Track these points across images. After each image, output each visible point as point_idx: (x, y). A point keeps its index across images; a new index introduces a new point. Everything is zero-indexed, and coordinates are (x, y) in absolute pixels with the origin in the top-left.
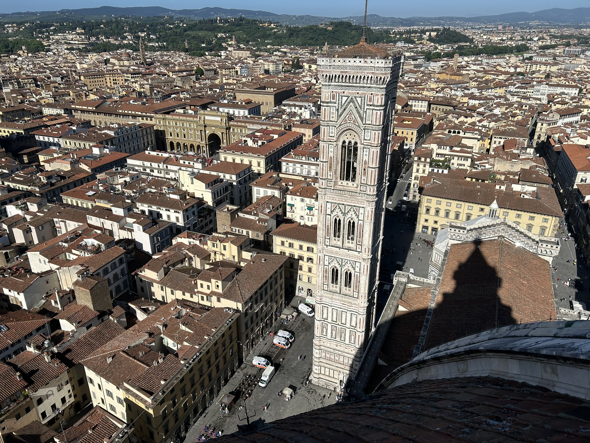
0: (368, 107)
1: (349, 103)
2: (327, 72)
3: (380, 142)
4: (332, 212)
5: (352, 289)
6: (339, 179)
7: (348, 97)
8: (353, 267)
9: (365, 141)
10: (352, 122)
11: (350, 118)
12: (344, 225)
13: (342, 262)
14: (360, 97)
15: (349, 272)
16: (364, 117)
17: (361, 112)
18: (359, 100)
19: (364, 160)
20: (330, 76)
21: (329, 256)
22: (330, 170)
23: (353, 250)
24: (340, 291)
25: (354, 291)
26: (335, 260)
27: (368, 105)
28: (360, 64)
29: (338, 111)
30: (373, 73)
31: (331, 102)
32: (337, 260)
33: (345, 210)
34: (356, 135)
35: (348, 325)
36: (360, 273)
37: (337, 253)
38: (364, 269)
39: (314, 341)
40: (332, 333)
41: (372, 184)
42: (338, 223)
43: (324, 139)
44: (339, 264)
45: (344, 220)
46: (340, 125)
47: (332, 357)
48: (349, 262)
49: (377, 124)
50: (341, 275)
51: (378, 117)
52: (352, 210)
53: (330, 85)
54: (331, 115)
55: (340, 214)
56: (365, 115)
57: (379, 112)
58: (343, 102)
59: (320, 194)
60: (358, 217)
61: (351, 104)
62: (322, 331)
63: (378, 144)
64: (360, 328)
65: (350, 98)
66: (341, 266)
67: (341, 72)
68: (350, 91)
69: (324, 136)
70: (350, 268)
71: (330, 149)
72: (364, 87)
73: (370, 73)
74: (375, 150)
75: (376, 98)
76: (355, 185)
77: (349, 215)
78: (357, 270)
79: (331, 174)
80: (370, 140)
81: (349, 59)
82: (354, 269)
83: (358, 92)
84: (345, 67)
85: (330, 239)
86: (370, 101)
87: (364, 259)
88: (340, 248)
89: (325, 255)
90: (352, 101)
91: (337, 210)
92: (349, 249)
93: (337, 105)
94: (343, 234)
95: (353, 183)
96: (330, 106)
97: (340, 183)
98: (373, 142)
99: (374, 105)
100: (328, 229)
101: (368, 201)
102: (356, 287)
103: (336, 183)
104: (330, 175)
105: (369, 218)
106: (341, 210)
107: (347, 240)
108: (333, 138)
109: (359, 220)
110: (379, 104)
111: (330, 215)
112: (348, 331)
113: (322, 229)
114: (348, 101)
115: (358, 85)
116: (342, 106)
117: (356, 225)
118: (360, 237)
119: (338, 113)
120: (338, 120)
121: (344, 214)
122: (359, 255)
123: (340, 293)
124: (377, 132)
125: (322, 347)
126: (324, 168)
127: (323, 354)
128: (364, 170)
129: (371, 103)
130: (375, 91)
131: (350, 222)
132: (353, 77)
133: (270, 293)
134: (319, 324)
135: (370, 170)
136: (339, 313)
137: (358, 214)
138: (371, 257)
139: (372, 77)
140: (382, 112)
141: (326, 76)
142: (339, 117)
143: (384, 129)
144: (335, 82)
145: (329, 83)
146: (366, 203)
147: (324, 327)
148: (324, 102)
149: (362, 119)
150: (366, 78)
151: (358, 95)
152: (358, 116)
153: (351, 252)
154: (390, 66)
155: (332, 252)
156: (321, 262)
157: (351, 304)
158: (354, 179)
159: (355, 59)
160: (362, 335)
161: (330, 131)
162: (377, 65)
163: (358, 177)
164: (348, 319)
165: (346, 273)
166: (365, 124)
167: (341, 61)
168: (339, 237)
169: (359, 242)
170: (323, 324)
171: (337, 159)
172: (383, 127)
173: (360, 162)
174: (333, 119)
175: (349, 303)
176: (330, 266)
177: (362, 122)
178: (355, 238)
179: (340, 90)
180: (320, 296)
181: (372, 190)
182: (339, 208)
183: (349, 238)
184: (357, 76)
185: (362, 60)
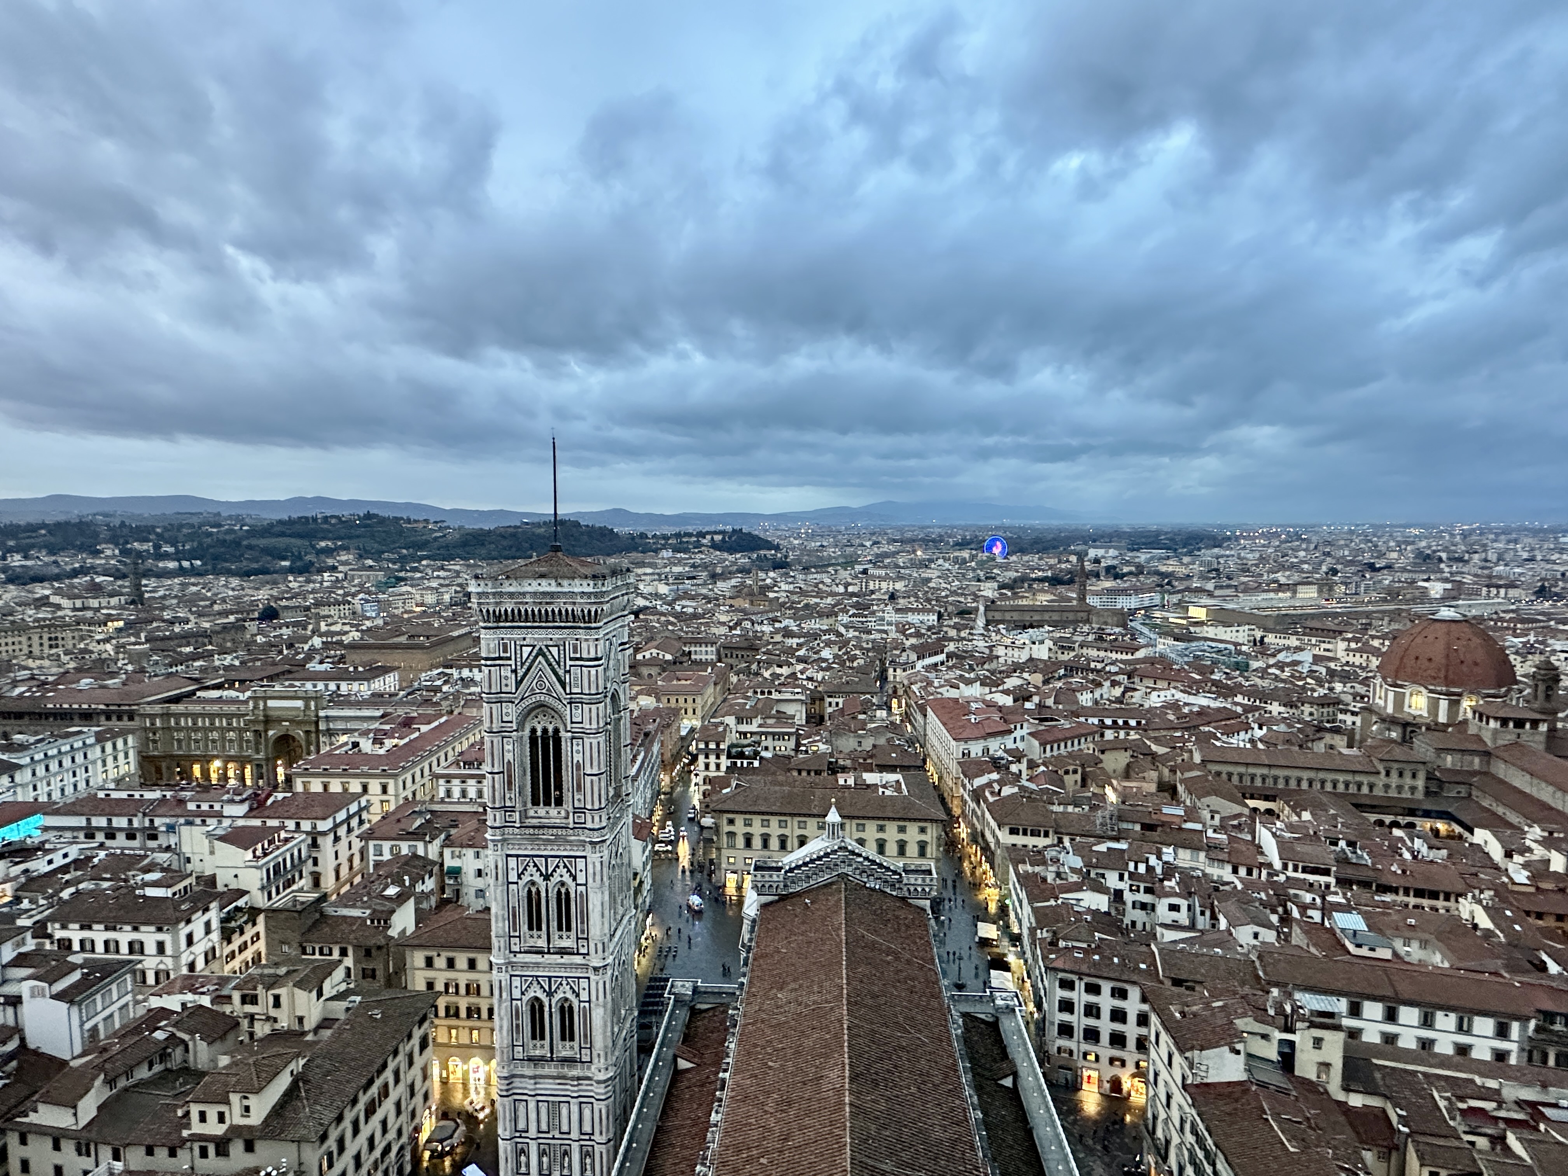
0: (572, 663)
1: (536, 657)
2: (488, 603)
3: (601, 724)
4: (519, 877)
5: (576, 1044)
6: (529, 805)
7: (534, 646)
8: (574, 992)
9: (573, 725)
10: (544, 691)
11: (541, 685)
12: (547, 902)
13: (550, 985)
14: (556, 646)
15: (566, 1005)
16: (568, 680)
17: (561, 672)
18: (554, 650)
19: (575, 762)
20: (494, 611)
21: (521, 976)
22: (510, 789)
23: (573, 954)
24: (552, 1053)
25: (581, 1049)
26: (535, 983)
27: (571, 659)
28: (548, 589)
29: (516, 675)
30: (574, 603)
31: (500, 658)
32: (539, 983)
33: (547, 868)
34: (556, 716)
35: (575, 1135)
36: (589, 1002)
37: (537, 965)
38: (597, 990)
40: (540, 1163)
41: (596, 807)
42: (533, 900)
43: (491, 727)
44: (545, 991)
45: (547, 891)
46: (522, 699)
48: (564, 982)
49: (593, 691)
50: (551, 1017)
51: (593, 678)
52: (561, 865)
53: (496, 628)
54: (504, 682)
55: (536, 878)
56: (567, 676)
57: (593, 671)
58: (525, 656)
59: (493, 841)
60: (575, 879)
61: (540, 658)
63: (598, 728)
64: (601, 1133)
65: (537, 648)
66: (550, 994)
67: (516, 603)
68: (536, 636)
69: (492, 722)
70: (570, 995)
71: (506, 747)
72: (561, 628)
73: (569, 603)
74: (595, 742)
75: (584, 645)
76: (563, 814)
77: (556, 879)
78: (584, 996)
79: (513, 796)
80: (582, 723)
81: (529, 581)
82: (578, 995)
83: (550, 636)
84: (524, 594)
85: (519, 937)
86: (575, 652)
87: (596, 969)
88: (542, 953)
89: (511, 976)
90: (541, 653)
91: (531, 869)
92: (562, 952)
93: (512, 662)
94: (548, 921)
95: (559, 809)
96: (500, 665)
97: (531, 813)
98: (588, 726)
99: (581, 659)
100: (514, 916)
101: (591, 843)
102: (585, 1036)
103: (524, 815)
104: (510, 799)
105: (598, 878)
106: (538, 870)
107: (557, 933)
108: (509, 725)
109: (577, 885)
110: (592, 655)
111: (517, 883)
112: (575, 1146)
113: (500, 918)
114: (534, 654)
115: (550, 624)
116: (523, 664)
117: (573, 895)
118: (582, 922)
119: (516, 678)
120: (516, 689)
121: (547, 877)
122: (584, 962)
123: (552, 1060)
124: (594, 707)
126: (497, 786)
128: (578, 780)
129: (578, 656)
130: (581, 634)
131: (559, 892)
132: (540, 611)
133: (394, 1094)
134: (509, 1148)
135: (588, 779)
136: (554, 1109)
137: (573, 872)
138: (610, 960)
139: (573, 610)
140: (600, 669)
141: (488, 611)
142: (518, 683)
143: (608, 700)
144: (506, 621)
145: (495, 625)
146: (588, 847)
147: (522, 1151)
148: (486, 659)
149: (563, 685)
150: (564, 612)
151: (551, 643)
152: (554, 679)
153: (567, 959)
154: (604, 589)
155: (525, 965)
156: (504, 995)
157: (579, 1079)
158: (559, 802)
159: (539, 581)
160: (608, 1151)
161: (504, 711)
162: (580, 590)
163: (567, 796)
164: (575, 1117)
165: (562, 1008)
166: (571, 693)
167: (515, 583)
168: (539, 928)
169: (583, 932)
170: (519, 1146)
171: (522, 764)
172: (606, 697)
173: (567, 766)
174: (508, 689)
175: (573, 1078)
176: (525, 998)
177: (565, 690)
178: (574, 925)
179: (516, 635)
180: (506, 1078)
181: (597, 819)
182: (535, 865)
183: (560, 928)
184: (546, 610)
185: (553, 582)
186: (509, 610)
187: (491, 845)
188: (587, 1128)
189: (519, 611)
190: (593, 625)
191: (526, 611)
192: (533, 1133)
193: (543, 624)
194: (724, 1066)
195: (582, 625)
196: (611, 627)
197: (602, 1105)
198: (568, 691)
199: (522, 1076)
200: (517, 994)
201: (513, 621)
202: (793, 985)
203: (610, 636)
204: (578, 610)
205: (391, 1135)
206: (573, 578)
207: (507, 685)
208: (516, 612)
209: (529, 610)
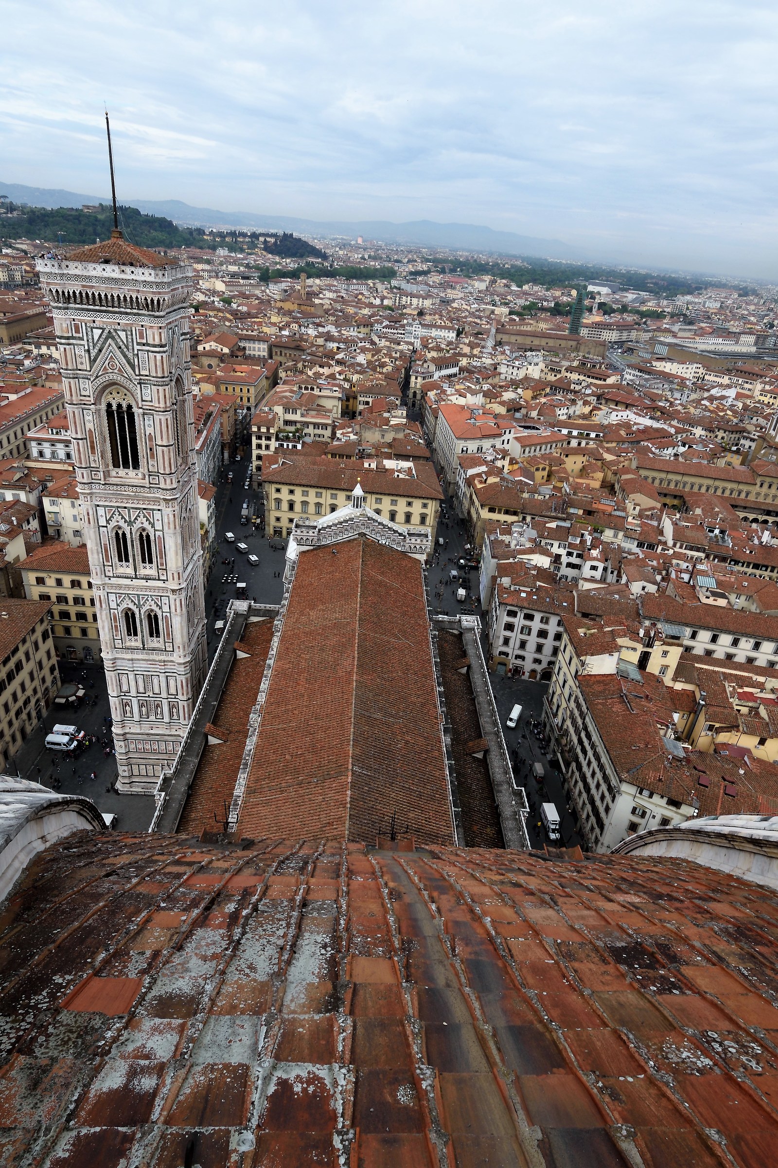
0: (139, 347)
1: (106, 339)
2: (56, 284)
3: (168, 404)
4: (107, 522)
5: (161, 639)
6: (111, 467)
7: (103, 329)
8: (158, 605)
9: (144, 403)
10: (116, 371)
11: (113, 366)
12: (132, 541)
13: (139, 600)
14: (124, 330)
15: (152, 614)
16: (136, 363)
17: (130, 355)
18: (123, 335)
19: (147, 434)
20: (63, 292)
21: (116, 593)
22: (93, 452)
23: (156, 580)
24: (144, 645)
25: (165, 642)
26: (127, 599)
27: (138, 344)
28: (112, 275)
29: (89, 354)
30: (138, 291)
31: (73, 338)
32: (130, 599)
33: (130, 517)
34: (128, 393)
35: (164, 695)
36: (170, 612)
37: (128, 587)
38: (176, 605)
39: (113, 729)
40: (140, 711)
41: (168, 472)
42: (121, 540)
43: (71, 400)
44: (135, 604)
45: (131, 533)
46: (97, 377)
47: (148, 747)
48: (150, 599)
49: (160, 375)
50: (141, 621)
51: (159, 363)
52: (142, 515)
53: (67, 308)
54: (79, 360)
55: (122, 523)
56: (136, 360)
57: (159, 356)
59: (82, 493)
60: (153, 526)
61: (110, 341)
62: (125, 712)
63: (166, 407)
64: (183, 695)
65: (106, 331)
66: (139, 606)
67: (83, 286)
68: (105, 320)
69: (71, 395)
70: (154, 607)
71: (87, 418)
72: (126, 313)
73: (133, 291)
74: (163, 419)
75: (150, 332)
76: (140, 476)
77: (137, 525)
78: (166, 608)
79: (96, 459)
80: (151, 401)
81: (94, 265)
82: (160, 608)
83: (118, 321)
84: (89, 278)
85: (112, 566)
86: (141, 337)
87: (173, 591)
88: (132, 578)
89: (108, 593)
90: (110, 336)
91: (117, 517)
92: (147, 578)
93: (85, 342)
94: (134, 555)
95: (136, 471)
96: (73, 344)
97: (113, 473)
98: (157, 405)
99: (148, 344)
100: (106, 551)
101: (165, 500)
102: (168, 634)
103: (107, 474)
104: (95, 461)
105: (172, 526)
106: (123, 518)
107: (142, 565)
108: (88, 399)
109: (155, 530)
110: (157, 342)
111: (106, 527)
112: (165, 702)
113: (95, 552)
114: (104, 337)
115: (116, 309)
116: (94, 345)
117: (152, 538)
118: (161, 558)
119: (90, 357)
120: (91, 368)
121: (130, 523)
122: (164, 585)
123: (144, 649)
124: (161, 388)
125: (128, 736)
126: (82, 449)
127: (132, 746)
128: (151, 449)
129: (144, 341)
130: (146, 322)
131: (141, 536)
132: (106, 295)
133: (28, 667)
134: (117, 703)
135: (160, 449)
136: (148, 679)
137: (152, 521)
138: (184, 585)
139: (137, 298)
140: (164, 355)
141: (57, 291)
142: (93, 362)
143: (173, 383)
144: (75, 302)
145: (65, 305)
146: (163, 503)
147: (127, 704)
148: (61, 337)
149: (133, 367)
150: (128, 299)
151: (119, 327)
152: (125, 361)
153: (151, 583)
154: (165, 280)
155: (120, 586)
156: (104, 606)
157: (164, 661)
158: (136, 466)
159: (104, 266)
160: (188, 705)
161: (82, 386)
162: (143, 278)
163: (142, 461)
164: (163, 685)
165: (149, 616)
166: (140, 375)
167: (80, 267)
168: (127, 560)
169: (162, 564)
170: (125, 701)
171: (101, 433)
172: (171, 380)
173: (141, 438)
174: (84, 367)
175: (160, 661)
176: (120, 609)
177: (134, 371)
178: (154, 559)
179: (86, 318)
180: (111, 660)
181: (168, 481)
182: (120, 514)
183: (144, 561)
184: (112, 295)
185: (116, 268)
186: (77, 292)
187: (81, 497)
188: (173, 691)
189: (87, 294)
190: (157, 314)
191: (93, 294)
192: (133, 692)
193: (111, 309)
194: (270, 656)
195: (146, 312)
196: (173, 317)
197: (183, 678)
198: (137, 373)
199: (124, 659)
200: (113, 605)
201: (81, 303)
202: (321, 607)
203: (173, 325)
204: (141, 298)
205: (29, 692)
206: (135, 266)
207: (82, 363)
208: (84, 295)
209: (96, 294)
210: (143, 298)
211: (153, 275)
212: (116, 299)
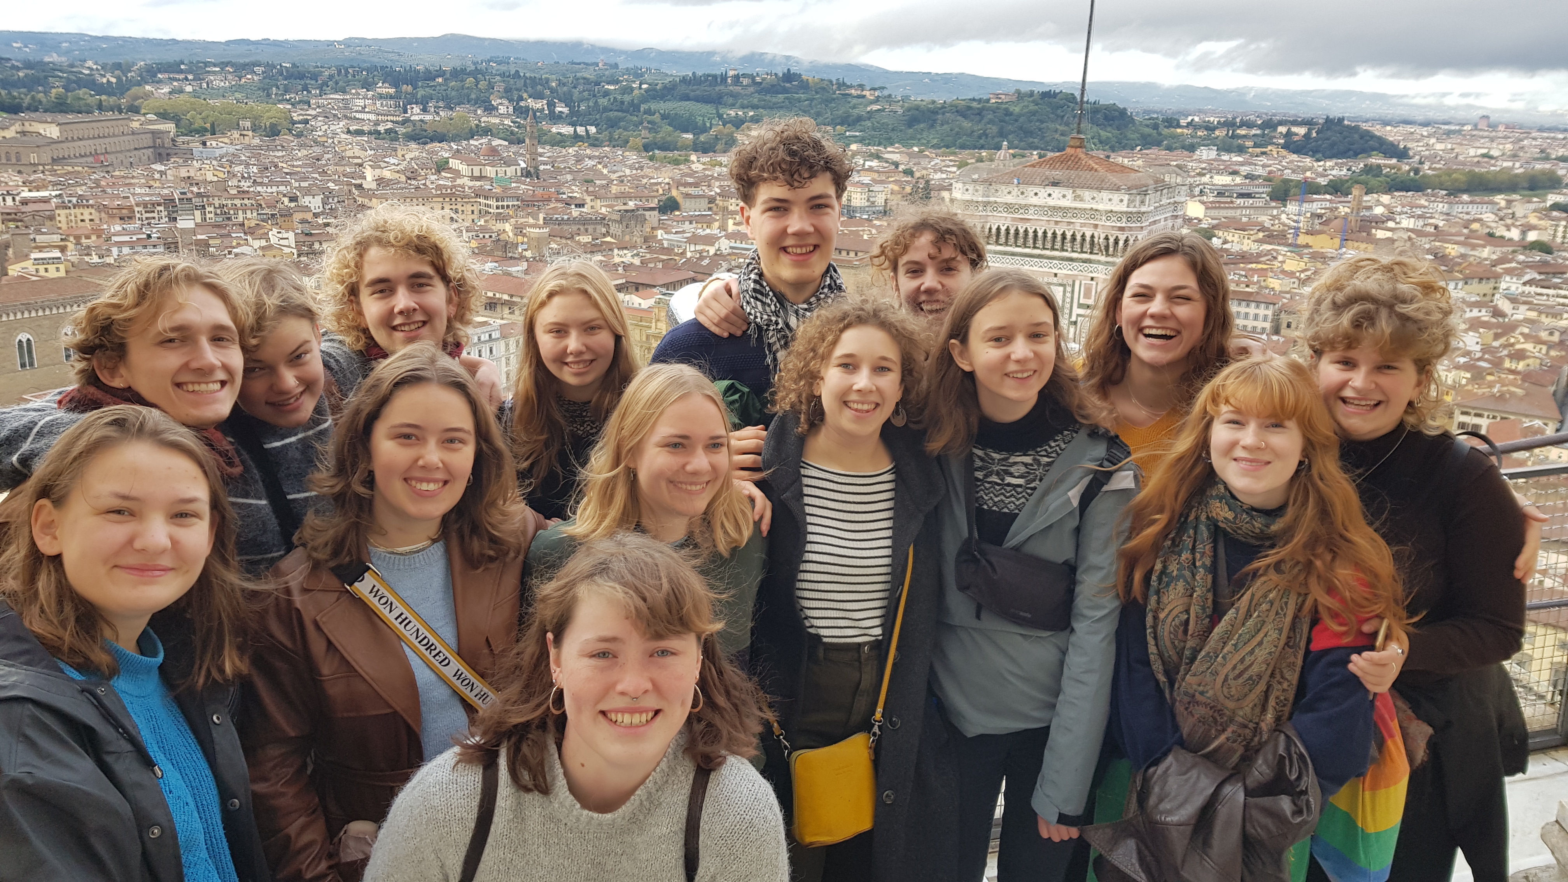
0: (1081, 311)
14: (1061, 285)
27: (1080, 306)
28: (1061, 203)
30: (1096, 226)
56: (1072, 330)
67: (1014, 219)
72: (1071, 260)
73: (1088, 225)
81: (1036, 189)
83: (1055, 271)
84: (1026, 207)
86: (1088, 296)
115: (1057, 253)
132: (1045, 233)
139: (1093, 237)
144: (997, 243)
150: (1078, 238)
151: (1055, 280)
154: (1143, 209)
159: (1050, 190)
162: (1109, 208)
167: (1015, 191)
184: (1054, 234)
185: (1069, 193)
186: (1003, 229)
191: (1026, 231)
193: (1048, 253)
195: (1103, 258)
201: (1006, 244)
204: (1100, 235)
206: (1100, 189)
208: (1012, 231)
209: (1031, 231)
210: (1103, 236)
211: (1125, 202)
212: (1059, 238)
